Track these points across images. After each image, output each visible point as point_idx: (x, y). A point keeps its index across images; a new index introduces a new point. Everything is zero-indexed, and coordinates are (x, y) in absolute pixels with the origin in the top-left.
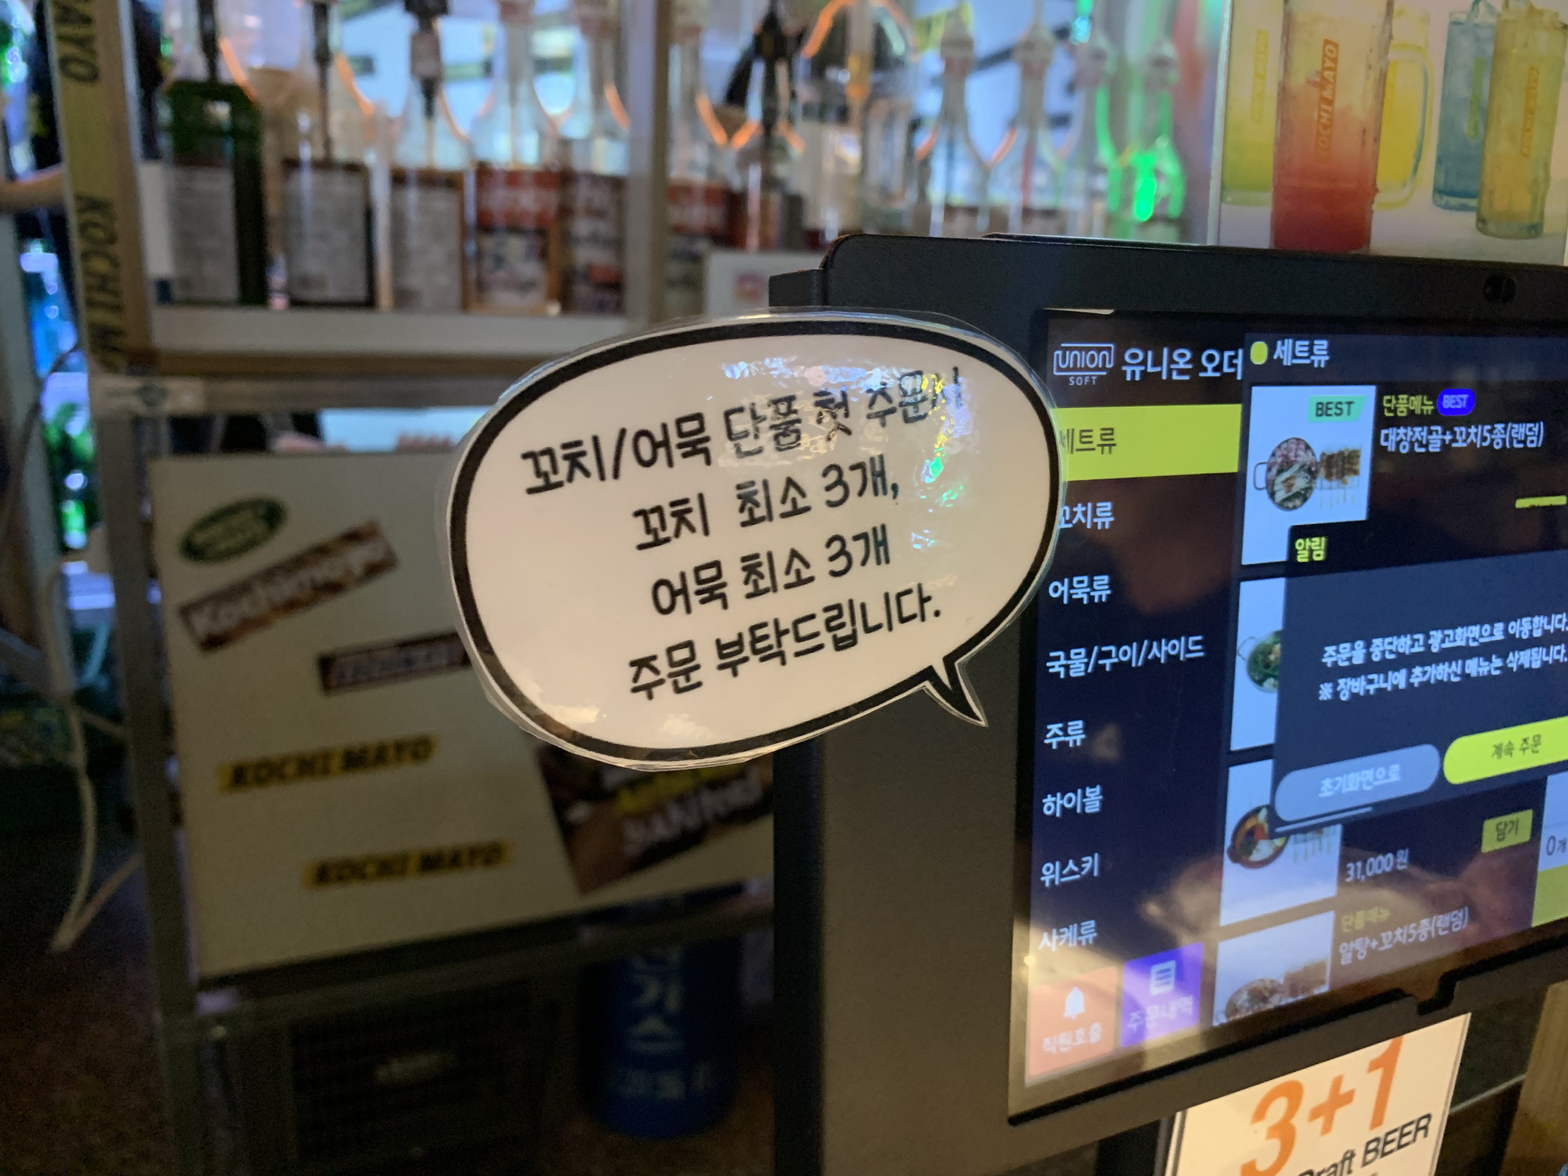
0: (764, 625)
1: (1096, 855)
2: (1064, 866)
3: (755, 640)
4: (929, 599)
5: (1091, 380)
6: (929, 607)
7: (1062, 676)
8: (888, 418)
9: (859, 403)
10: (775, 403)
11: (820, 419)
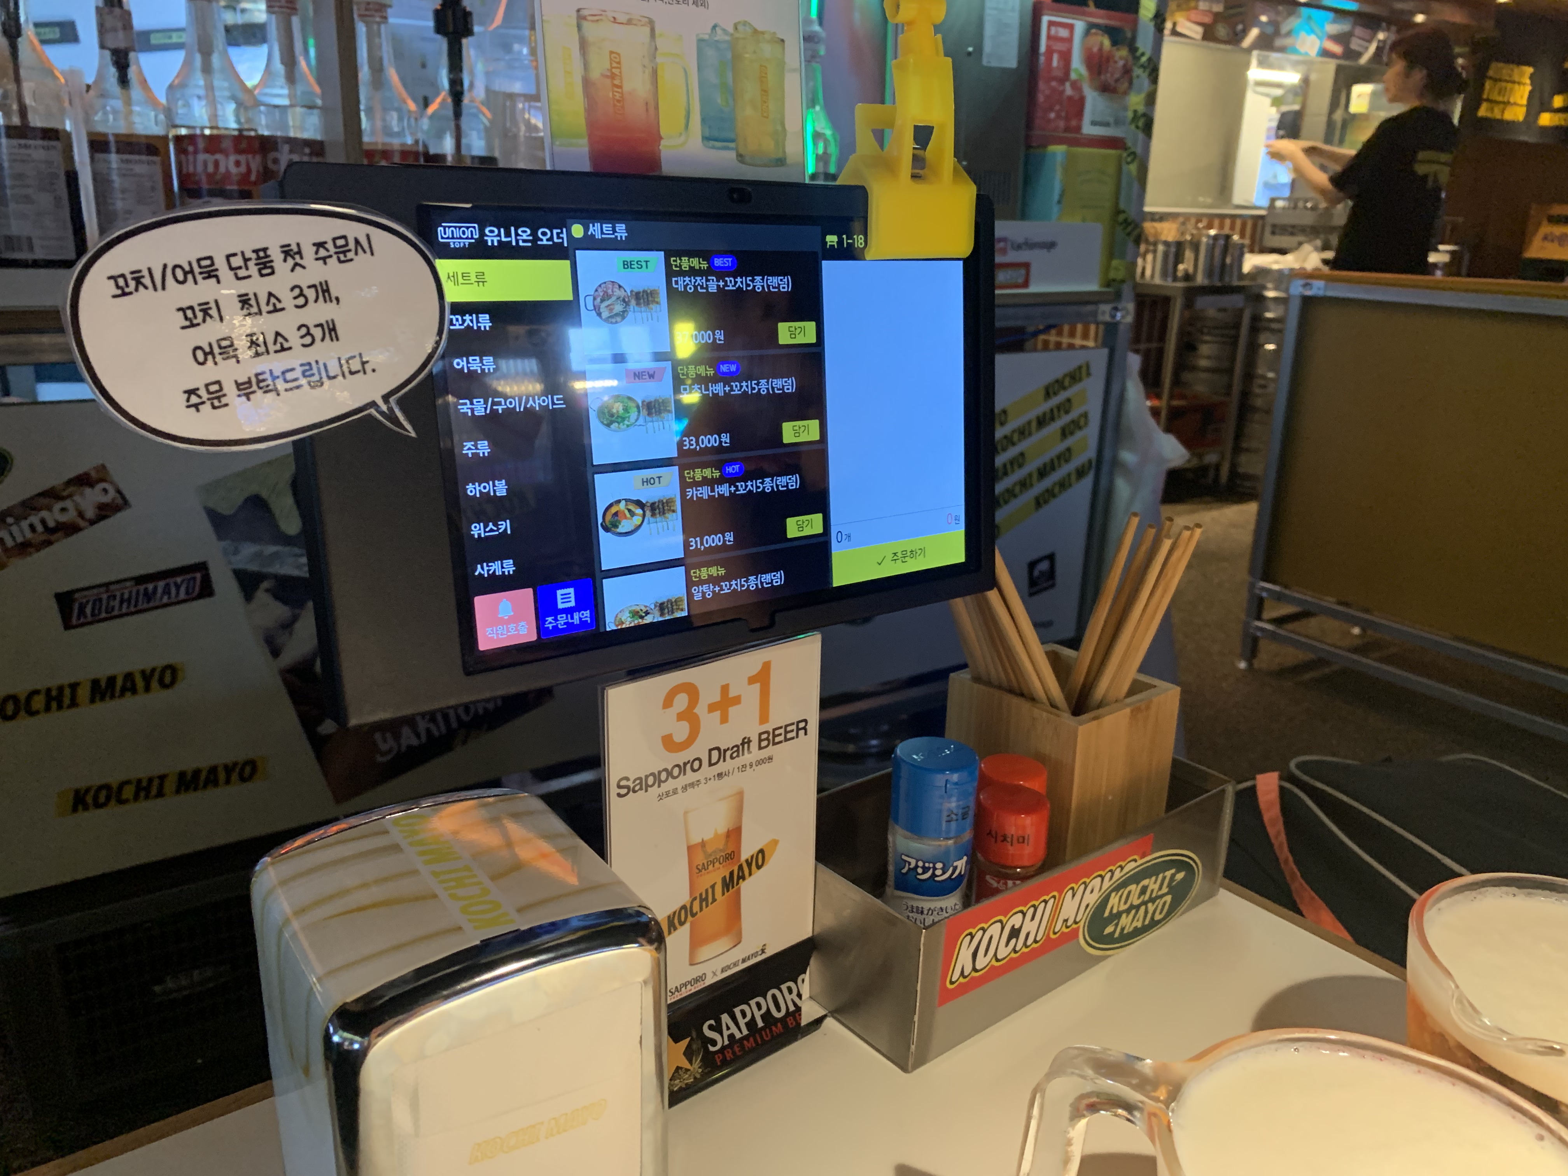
0: (263, 373)
1: (508, 521)
2: (485, 527)
3: (259, 382)
4: (367, 362)
5: (463, 244)
6: (368, 367)
7: (470, 414)
8: (328, 260)
9: (309, 252)
10: (256, 251)
11: (285, 260)
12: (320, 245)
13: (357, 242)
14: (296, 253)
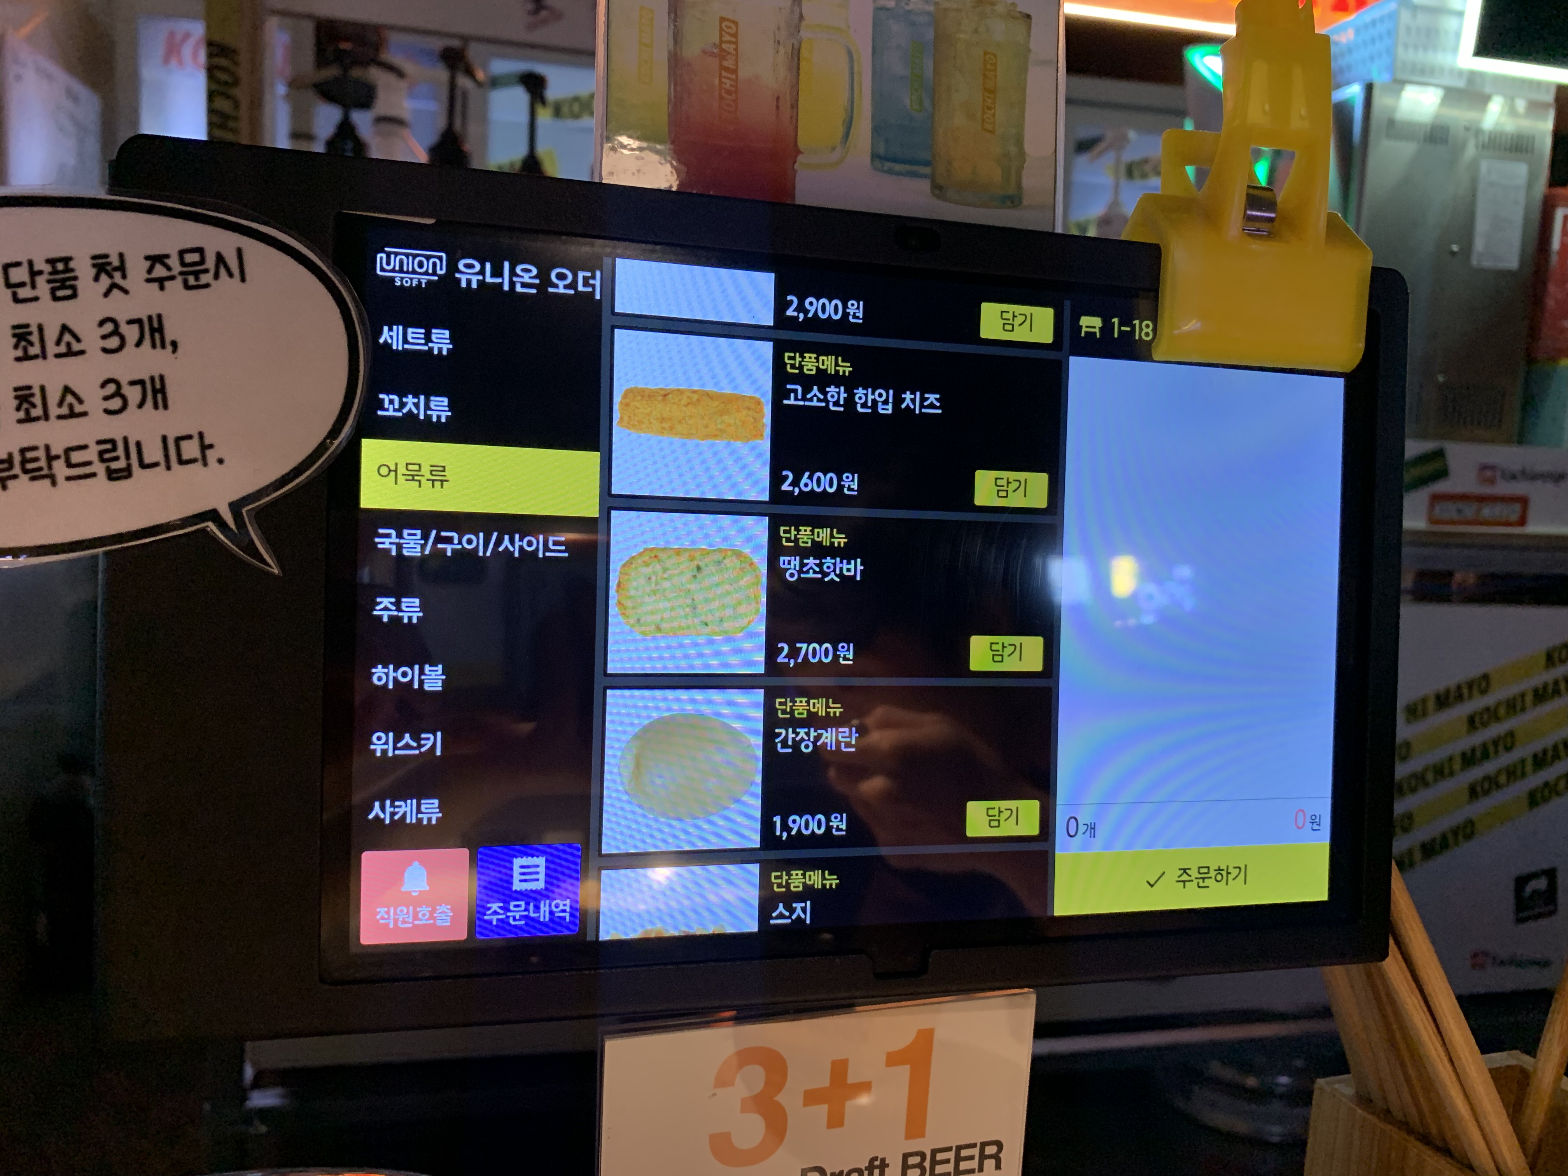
0: (34, 448)
1: (439, 734)
2: (397, 739)
3: (24, 461)
4: (211, 446)
5: (420, 283)
6: (211, 455)
7: (394, 553)
8: (167, 284)
9: (137, 268)
10: (51, 261)
11: (96, 279)
12: (156, 259)
13: (220, 259)
14: (116, 269)
